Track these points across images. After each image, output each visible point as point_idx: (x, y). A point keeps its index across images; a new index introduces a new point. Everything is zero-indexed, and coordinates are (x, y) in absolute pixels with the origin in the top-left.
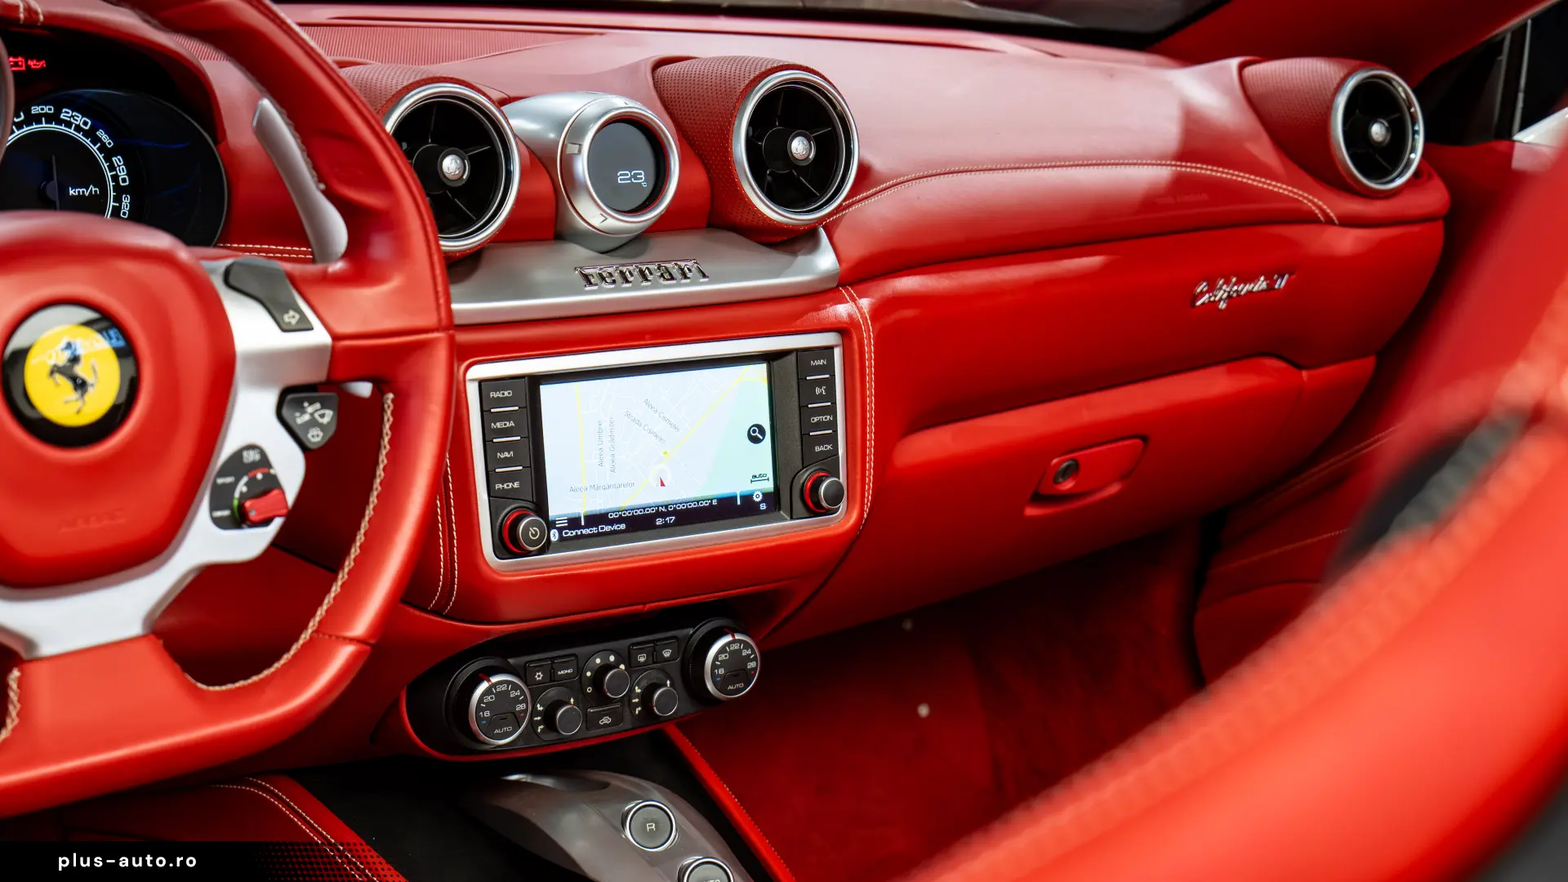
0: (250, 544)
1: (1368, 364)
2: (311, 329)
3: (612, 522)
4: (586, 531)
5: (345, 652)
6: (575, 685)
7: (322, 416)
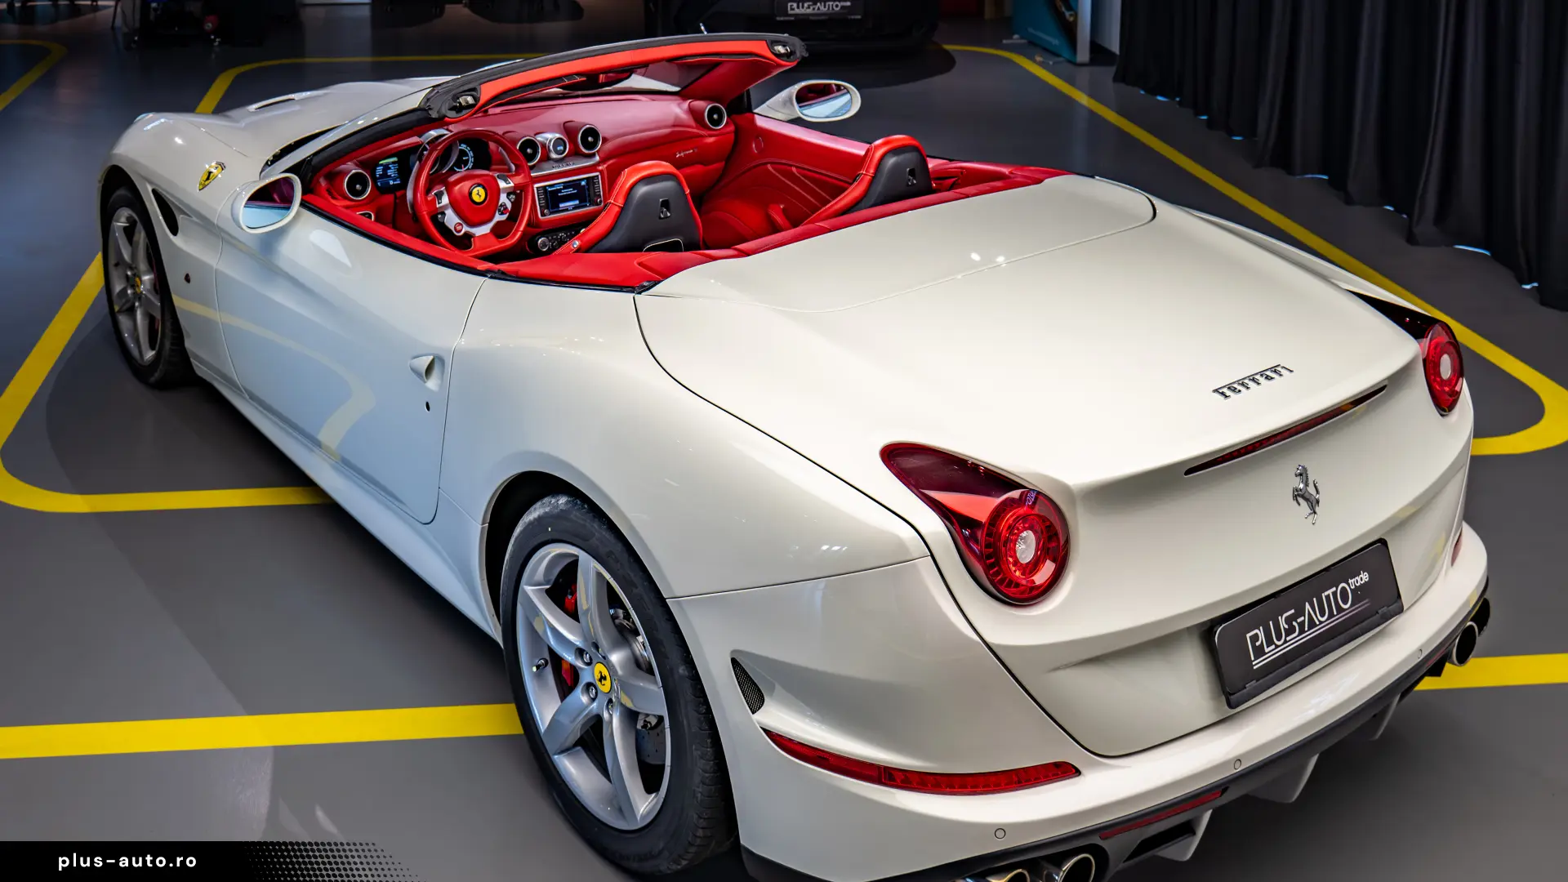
0: (504, 217)
1: (724, 163)
2: (511, 183)
6: (557, 239)
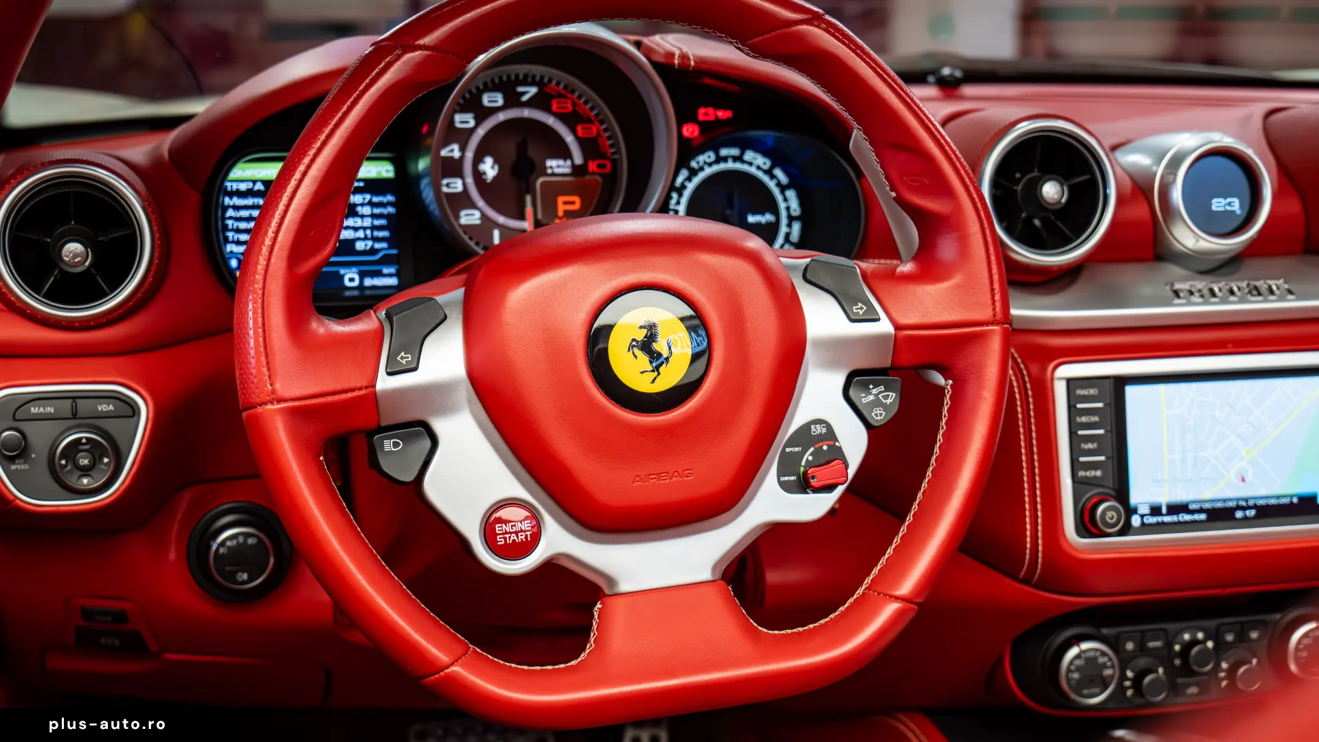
0: (813, 507)
2: (878, 320)
3: (1192, 512)
4: (1167, 519)
5: (891, 608)
6: (1165, 657)
7: (886, 397)
